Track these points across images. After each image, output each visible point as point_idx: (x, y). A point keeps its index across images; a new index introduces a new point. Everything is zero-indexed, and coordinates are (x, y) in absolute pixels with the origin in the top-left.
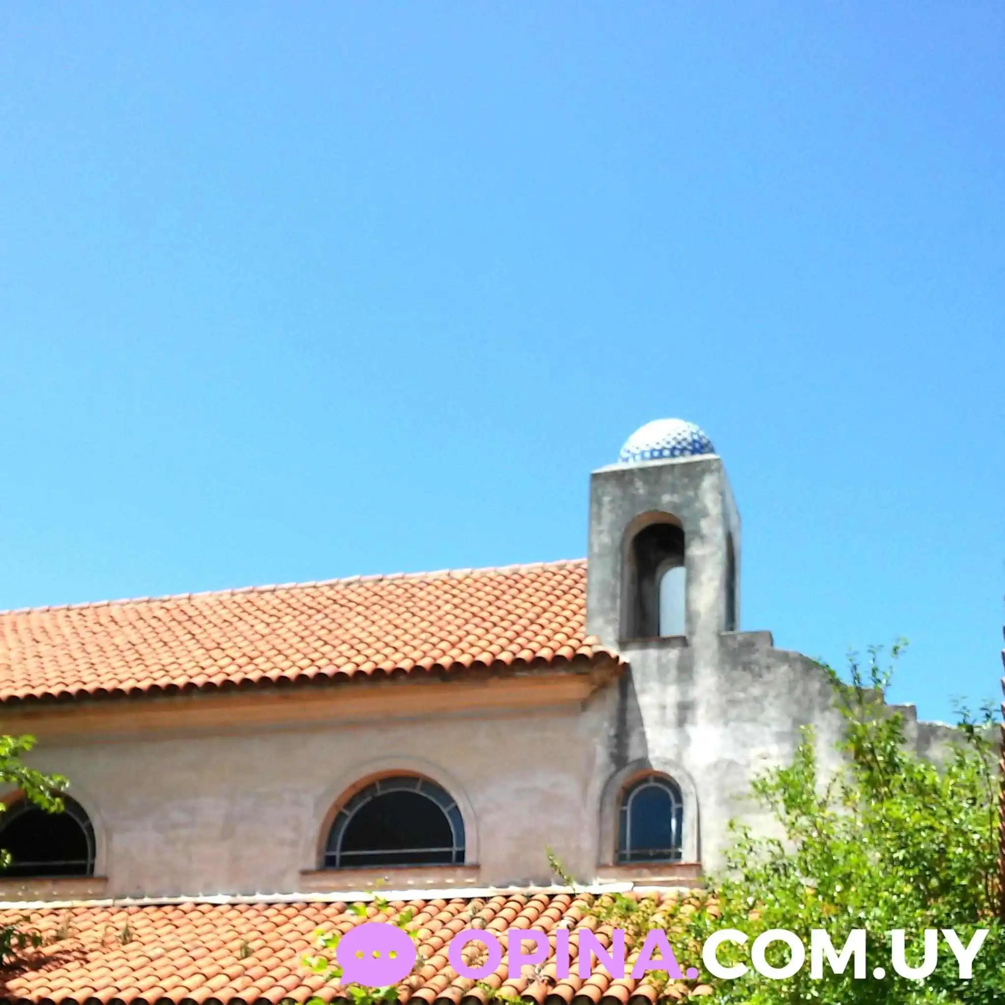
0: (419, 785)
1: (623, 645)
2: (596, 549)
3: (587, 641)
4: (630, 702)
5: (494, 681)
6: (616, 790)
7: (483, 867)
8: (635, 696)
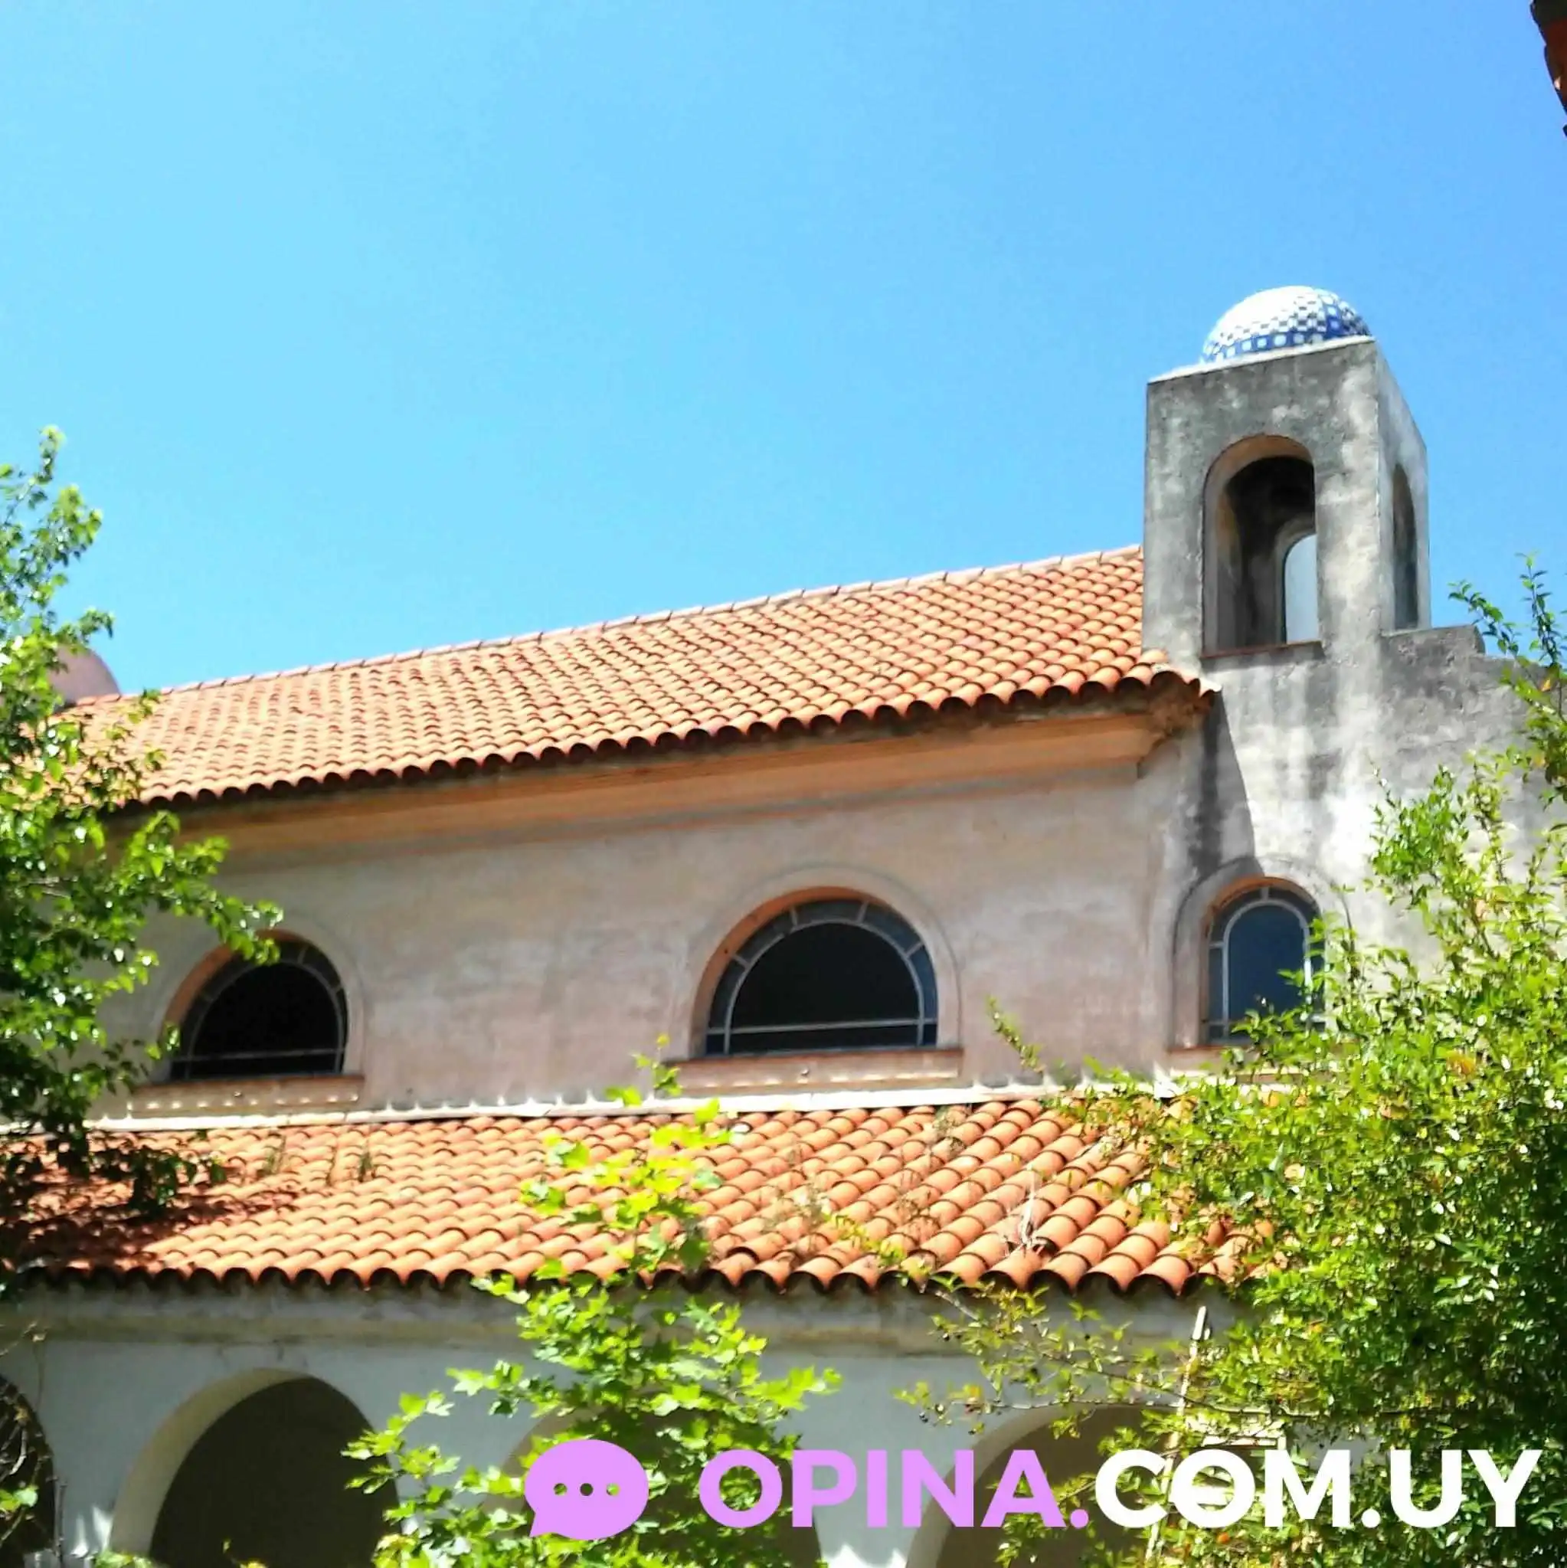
0: (863, 911)
1: (1208, 661)
2: (1158, 505)
3: (1147, 658)
4: (1222, 760)
5: (984, 729)
6: (1199, 912)
7: (968, 1052)
8: (1231, 748)
